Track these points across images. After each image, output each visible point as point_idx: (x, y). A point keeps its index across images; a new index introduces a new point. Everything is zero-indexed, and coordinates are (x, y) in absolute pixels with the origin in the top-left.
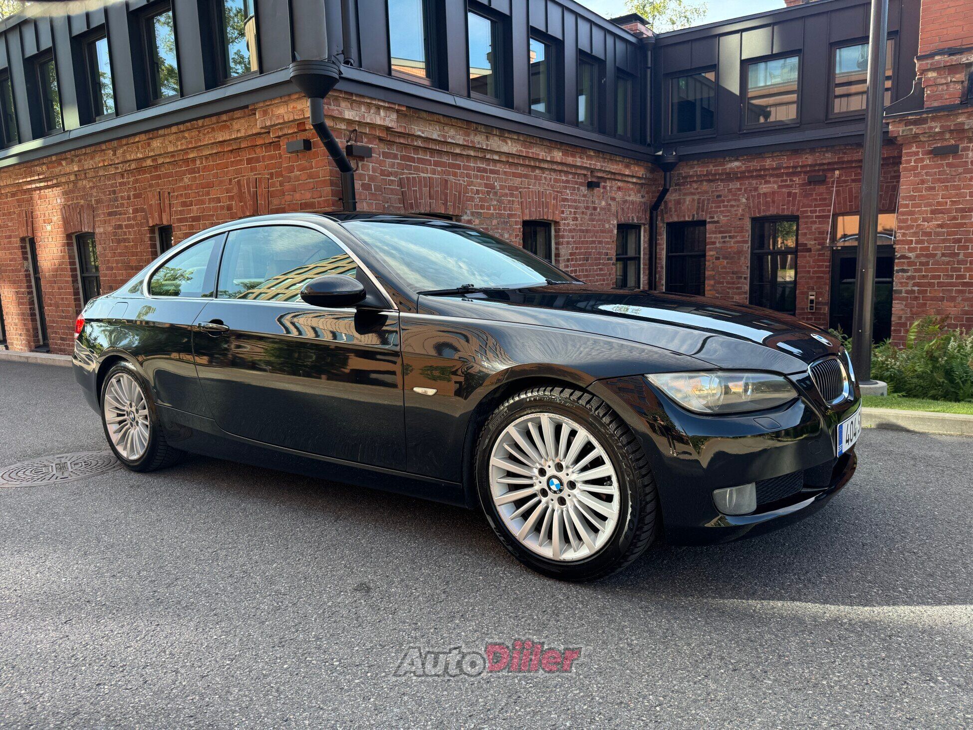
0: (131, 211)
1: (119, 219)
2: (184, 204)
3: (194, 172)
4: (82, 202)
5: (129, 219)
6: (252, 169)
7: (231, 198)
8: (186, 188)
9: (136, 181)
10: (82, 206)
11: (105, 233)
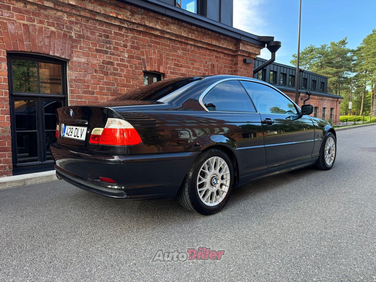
0: (127, 56)
1: (110, 58)
2: (176, 65)
3: (186, 51)
4: (53, 29)
5: (122, 60)
6: (217, 61)
7: (205, 70)
8: (178, 56)
9: (136, 38)
10: (52, 32)
11: (88, 64)
